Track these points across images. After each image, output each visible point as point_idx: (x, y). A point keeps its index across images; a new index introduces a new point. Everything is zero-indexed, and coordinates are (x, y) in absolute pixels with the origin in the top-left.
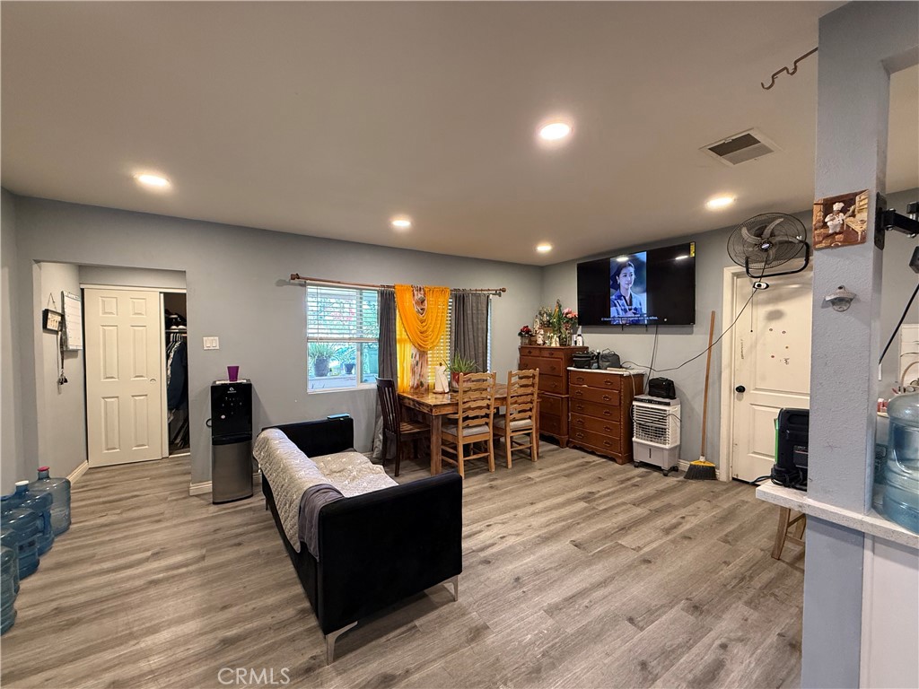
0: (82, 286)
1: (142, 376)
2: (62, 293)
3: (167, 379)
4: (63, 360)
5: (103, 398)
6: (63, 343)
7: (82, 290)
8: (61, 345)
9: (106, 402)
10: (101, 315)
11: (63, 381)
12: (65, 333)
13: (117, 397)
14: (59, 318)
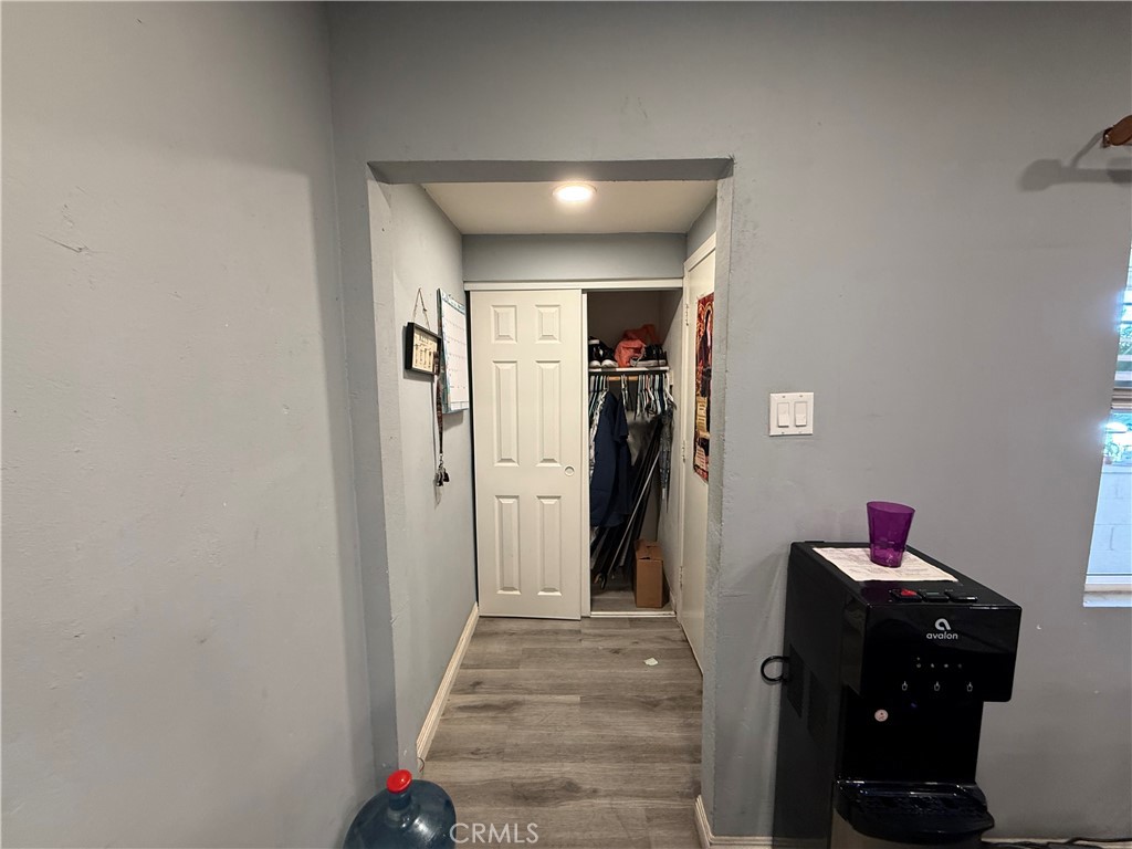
0: (468, 287)
1: (552, 461)
2: (439, 292)
3: (590, 466)
4: (441, 434)
5: (498, 497)
6: (441, 399)
7: (467, 293)
8: (439, 403)
9: (501, 504)
10: (493, 341)
11: (442, 478)
12: (444, 379)
13: (517, 497)
14: (433, 346)
